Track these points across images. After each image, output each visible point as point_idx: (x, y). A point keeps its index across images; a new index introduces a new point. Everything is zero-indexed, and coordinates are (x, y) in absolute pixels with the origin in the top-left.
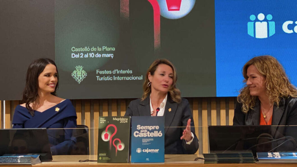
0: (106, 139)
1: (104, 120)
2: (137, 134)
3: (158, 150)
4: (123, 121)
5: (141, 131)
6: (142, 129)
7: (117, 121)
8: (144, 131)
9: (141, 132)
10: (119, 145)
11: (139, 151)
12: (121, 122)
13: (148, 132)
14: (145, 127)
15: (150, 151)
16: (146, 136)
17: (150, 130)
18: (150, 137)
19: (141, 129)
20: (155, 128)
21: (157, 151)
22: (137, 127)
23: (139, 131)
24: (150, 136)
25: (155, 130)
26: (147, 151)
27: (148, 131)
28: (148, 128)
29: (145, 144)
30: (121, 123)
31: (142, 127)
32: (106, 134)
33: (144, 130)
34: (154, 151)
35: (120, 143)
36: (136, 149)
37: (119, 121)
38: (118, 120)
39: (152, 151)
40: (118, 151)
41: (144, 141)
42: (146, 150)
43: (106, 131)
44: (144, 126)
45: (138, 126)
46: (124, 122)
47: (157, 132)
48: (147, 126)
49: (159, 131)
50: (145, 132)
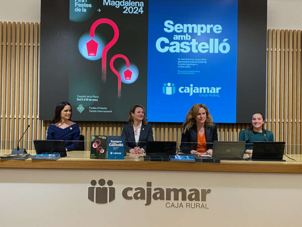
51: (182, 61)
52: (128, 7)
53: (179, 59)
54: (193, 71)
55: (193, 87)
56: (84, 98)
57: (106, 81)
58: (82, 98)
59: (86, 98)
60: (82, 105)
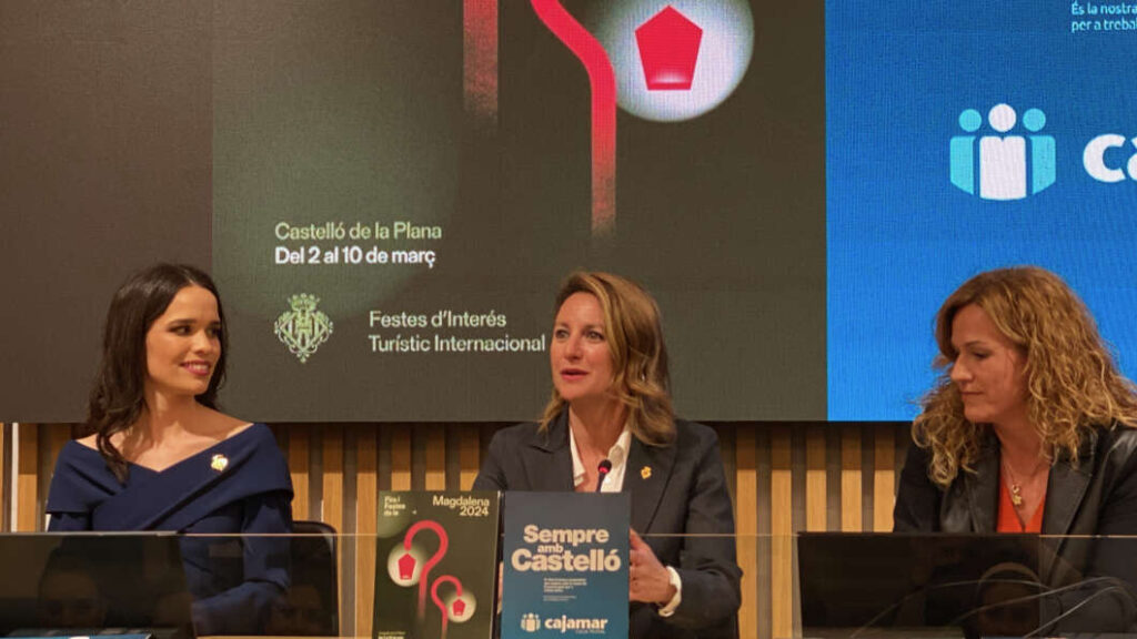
0: (406, 577)
1: (401, 503)
2: (522, 560)
3: (604, 622)
4: (471, 511)
5: (541, 549)
6: (543, 540)
7: (447, 507)
8: (550, 547)
9: (539, 550)
10: (455, 599)
11: (530, 624)
12: (462, 514)
13: (568, 553)
14: (555, 532)
15: (574, 624)
16: (559, 567)
17: (575, 544)
18: (575, 574)
19: (539, 543)
20: (594, 537)
21: (599, 624)
22: (524, 534)
23: (533, 548)
24: (575, 571)
25: (595, 544)
26: (563, 624)
27: (565, 549)
28: (566, 537)
29: (554, 599)
30: (464, 517)
31: (545, 535)
32: (407, 556)
33: (551, 543)
34: (589, 626)
35: (459, 595)
36: (521, 618)
37: (458, 509)
38: (453, 506)
39: (580, 624)
40: (451, 623)
41: (553, 586)
42: (559, 621)
43: (408, 548)
44: (551, 529)
45: (527, 530)
46: (477, 514)
47: (601, 552)
48: (564, 529)
49: (607, 548)
50: (556, 553)
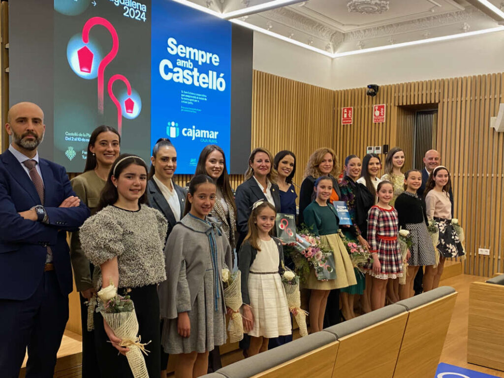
51: (185, 94)
52: (129, 8)
53: (182, 92)
54: (195, 109)
55: (196, 129)
56: (75, 137)
57: (103, 113)
58: (72, 136)
59: (78, 137)
60: (72, 148)
